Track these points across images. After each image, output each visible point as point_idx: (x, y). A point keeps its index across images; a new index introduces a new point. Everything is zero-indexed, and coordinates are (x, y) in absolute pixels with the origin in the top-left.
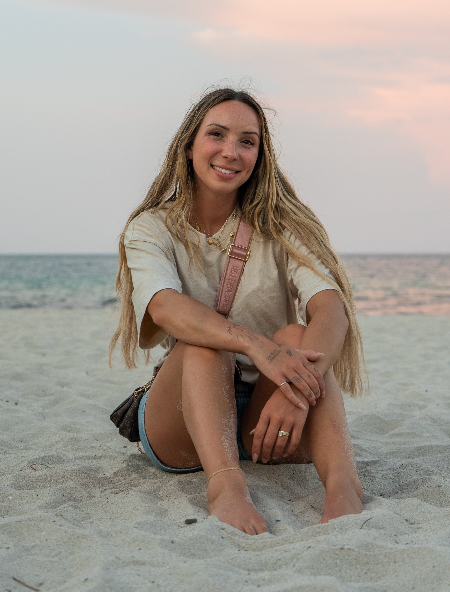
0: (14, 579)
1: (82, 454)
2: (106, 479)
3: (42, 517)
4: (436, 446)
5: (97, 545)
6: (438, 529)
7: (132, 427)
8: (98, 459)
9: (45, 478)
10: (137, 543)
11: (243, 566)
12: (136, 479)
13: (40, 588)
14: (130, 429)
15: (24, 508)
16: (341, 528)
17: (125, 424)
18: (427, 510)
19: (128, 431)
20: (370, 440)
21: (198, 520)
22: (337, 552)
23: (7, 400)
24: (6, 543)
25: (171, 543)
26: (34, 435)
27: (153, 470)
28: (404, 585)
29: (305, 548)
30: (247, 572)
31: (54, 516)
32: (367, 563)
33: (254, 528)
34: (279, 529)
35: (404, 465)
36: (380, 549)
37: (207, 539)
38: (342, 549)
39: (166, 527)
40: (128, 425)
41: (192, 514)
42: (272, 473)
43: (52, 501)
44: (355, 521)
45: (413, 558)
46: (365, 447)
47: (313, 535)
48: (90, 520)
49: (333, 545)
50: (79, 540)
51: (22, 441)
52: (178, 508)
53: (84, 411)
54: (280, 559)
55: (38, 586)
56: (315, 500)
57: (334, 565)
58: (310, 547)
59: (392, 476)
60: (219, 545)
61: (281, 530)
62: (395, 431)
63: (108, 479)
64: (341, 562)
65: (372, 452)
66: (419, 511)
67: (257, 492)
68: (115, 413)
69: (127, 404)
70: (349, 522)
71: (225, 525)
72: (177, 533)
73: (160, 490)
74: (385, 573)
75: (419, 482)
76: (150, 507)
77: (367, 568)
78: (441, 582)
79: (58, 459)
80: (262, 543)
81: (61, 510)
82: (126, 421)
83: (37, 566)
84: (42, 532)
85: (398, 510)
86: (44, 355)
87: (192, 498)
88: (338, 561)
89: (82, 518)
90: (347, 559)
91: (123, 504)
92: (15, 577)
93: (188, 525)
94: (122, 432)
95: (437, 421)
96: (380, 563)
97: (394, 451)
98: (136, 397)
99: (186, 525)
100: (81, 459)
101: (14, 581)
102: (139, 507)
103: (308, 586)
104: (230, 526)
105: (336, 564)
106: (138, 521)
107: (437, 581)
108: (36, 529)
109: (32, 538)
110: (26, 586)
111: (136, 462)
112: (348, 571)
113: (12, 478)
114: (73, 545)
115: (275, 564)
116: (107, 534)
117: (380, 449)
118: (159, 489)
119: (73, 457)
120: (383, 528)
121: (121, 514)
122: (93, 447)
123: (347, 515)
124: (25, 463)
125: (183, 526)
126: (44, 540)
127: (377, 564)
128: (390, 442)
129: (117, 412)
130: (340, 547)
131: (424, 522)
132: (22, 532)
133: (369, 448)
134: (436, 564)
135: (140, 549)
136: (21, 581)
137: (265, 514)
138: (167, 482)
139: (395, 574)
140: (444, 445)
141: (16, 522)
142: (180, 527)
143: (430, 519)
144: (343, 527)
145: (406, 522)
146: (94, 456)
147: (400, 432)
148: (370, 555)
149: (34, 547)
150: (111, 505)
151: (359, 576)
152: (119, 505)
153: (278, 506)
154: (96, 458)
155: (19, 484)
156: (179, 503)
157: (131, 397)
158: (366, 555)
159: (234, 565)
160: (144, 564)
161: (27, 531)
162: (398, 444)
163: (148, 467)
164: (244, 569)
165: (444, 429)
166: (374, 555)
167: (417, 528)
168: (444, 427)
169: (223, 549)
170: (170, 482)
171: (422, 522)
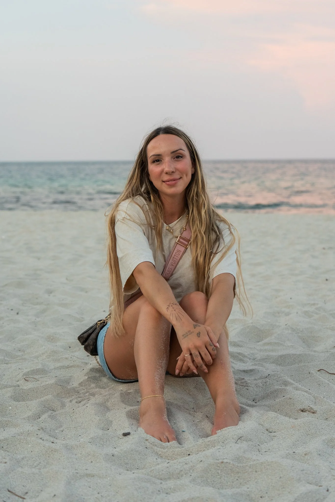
0: (9, 491)
1: (58, 365)
2: (74, 389)
3: (29, 431)
4: (293, 354)
5: (64, 459)
6: (287, 438)
7: (93, 345)
8: (69, 368)
9: (33, 390)
10: (90, 457)
11: (157, 477)
12: (93, 388)
13: (25, 497)
14: (92, 347)
15: (18, 422)
16: (223, 442)
17: (89, 342)
18: (281, 421)
19: (91, 348)
20: (250, 348)
21: (131, 433)
22: (219, 465)
23: (12, 309)
24: (4, 458)
25: (112, 456)
26: (28, 345)
27: (105, 380)
28: (261, 490)
29: (199, 462)
30: (160, 481)
31: (38, 430)
32: (238, 473)
33: (167, 438)
34: (184, 438)
35: (270, 376)
36: (247, 460)
37: (136, 451)
38: (222, 462)
39: (110, 439)
40: (91, 344)
41: (128, 427)
42: (183, 384)
43: (37, 412)
44: (232, 436)
45: (267, 469)
46: (246, 353)
47: (205, 447)
48: (61, 429)
49: (217, 460)
50: (52, 453)
51: (20, 350)
52: (119, 421)
53: (62, 320)
54: (182, 471)
55: (24, 495)
56: (209, 411)
57: (217, 474)
58: (201, 461)
59: (261, 385)
60: (144, 455)
61: (186, 438)
62: (266, 340)
63: (75, 388)
64: (221, 472)
65: (251, 358)
66: (275, 422)
67: (171, 407)
68: (82, 335)
69: (91, 330)
70: (229, 437)
71: (149, 437)
72: (117, 443)
73: (108, 402)
74: (249, 479)
75: (278, 391)
76: (101, 420)
77: (238, 476)
78: (284, 489)
79: (43, 372)
80: (172, 452)
81: (42, 422)
82: (90, 341)
83: (24, 478)
84: (29, 445)
85: (262, 421)
86: (39, 259)
87: (129, 412)
88: (219, 471)
89: (56, 427)
90: (225, 470)
91: (83, 415)
92: (10, 489)
93: (125, 437)
94: (86, 349)
95: (295, 330)
96: (247, 472)
97: (265, 357)
98: (99, 326)
99: (123, 437)
100: (58, 368)
101: (8, 492)
102: (94, 419)
103: (198, 497)
104: (152, 437)
105: (218, 473)
106: (91, 436)
107: (282, 488)
108: (25, 442)
109: (22, 449)
110: (16, 495)
111: (94, 374)
112: (226, 478)
113: (12, 391)
114: (49, 457)
115: (179, 474)
116: (71, 447)
117: (256, 354)
118: (108, 400)
119: (53, 367)
120: (250, 440)
121: (82, 424)
122: (66, 358)
123: (228, 427)
124: (21, 374)
125: (121, 437)
126: (30, 451)
127: (244, 473)
128: (263, 349)
129: (83, 335)
130: (220, 461)
131: (279, 430)
132: (16, 444)
133: (249, 355)
134: (282, 476)
135: (92, 462)
136: (14, 492)
137: (176, 425)
138: (113, 395)
139: (256, 481)
140: (298, 353)
141: (12, 437)
142: (119, 439)
143: (282, 429)
144: (225, 441)
145: (266, 431)
146: (67, 366)
147: (270, 342)
148: (240, 466)
149: (23, 459)
150: (76, 414)
151: (233, 482)
152: (81, 415)
153: (184, 419)
154: (68, 367)
155: (16, 396)
156: (119, 416)
157: (94, 326)
158: (238, 466)
159: (152, 476)
160: (93, 476)
161: (19, 444)
162: (268, 351)
163: (102, 378)
164: (158, 479)
165: (299, 336)
166: (243, 466)
167: (273, 437)
168: (300, 335)
169: (146, 458)
170: (116, 395)
171: (277, 431)
